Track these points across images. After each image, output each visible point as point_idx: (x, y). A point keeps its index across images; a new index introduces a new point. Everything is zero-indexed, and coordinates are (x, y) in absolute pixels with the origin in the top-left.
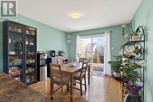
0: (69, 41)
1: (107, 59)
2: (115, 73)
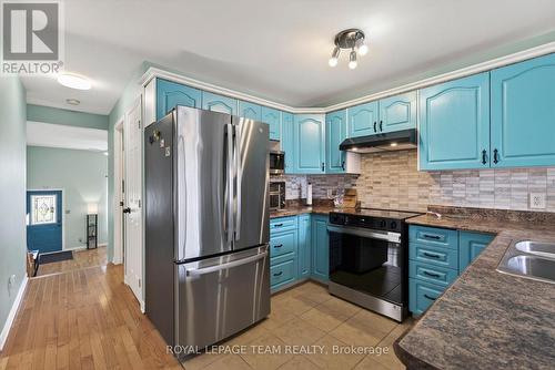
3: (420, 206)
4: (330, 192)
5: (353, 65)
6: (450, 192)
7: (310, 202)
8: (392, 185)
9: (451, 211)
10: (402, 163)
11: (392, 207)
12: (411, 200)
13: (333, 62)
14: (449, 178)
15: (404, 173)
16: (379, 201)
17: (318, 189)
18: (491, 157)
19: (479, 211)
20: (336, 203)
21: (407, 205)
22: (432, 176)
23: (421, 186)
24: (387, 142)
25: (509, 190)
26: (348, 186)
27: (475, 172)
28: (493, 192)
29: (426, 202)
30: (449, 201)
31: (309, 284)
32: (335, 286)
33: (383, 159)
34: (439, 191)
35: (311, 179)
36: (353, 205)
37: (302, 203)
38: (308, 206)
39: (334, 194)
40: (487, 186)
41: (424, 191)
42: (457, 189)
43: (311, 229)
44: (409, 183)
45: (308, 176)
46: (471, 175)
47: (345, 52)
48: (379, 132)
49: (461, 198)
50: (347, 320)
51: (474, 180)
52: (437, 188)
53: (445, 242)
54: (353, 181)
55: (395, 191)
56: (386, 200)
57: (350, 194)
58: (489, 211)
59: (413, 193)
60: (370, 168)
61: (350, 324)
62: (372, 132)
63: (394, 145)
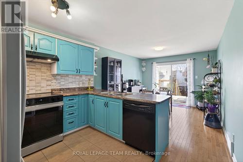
0: (144, 69)
1: (190, 89)
2: (199, 103)
3: (47, 90)
6: (60, 83)
12: (43, 87)
14: (59, 77)
15: (38, 74)
18: (78, 71)
19: (69, 89)
21: (40, 90)
22: (53, 76)
23: (48, 80)
27: (67, 75)
28: (72, 82)
29: (50, 88)
34: (55, 83)
40: (70, 80)
41: (49, 83)
42: (62, 81)
44: (42, 79)
48: (34, 50)
49: (64, 85)
51: (67, 78)
52: (55, 81)
59: (44, 84)
63: (49, 61)
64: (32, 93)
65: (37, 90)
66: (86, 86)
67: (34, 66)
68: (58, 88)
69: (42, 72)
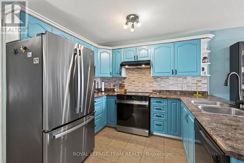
3: (150, 90)
4: (112, 85)
5: (132, 30)
6: (160, 85)
7: (103, 90)
8: (139, 82)
9: (160, 92)
10: (143, 73)
11: (140, 91)
12: (147, 88)
13: (126, 27)
14: (159, 79)
15: (144, 77)
16: (134, 89)
17: (107, 84)
18: (174, 72)
19: (169, 91)
20: (115, 90)
21: (145, 90)
22: (154, 79)
23: (150, 82)
24: (141, 65)
25: (177, 83)
26: (120, 82)
27: (167, 77)
28: (172, 85)
29: (152, 89)
30: (160, 88)
31: (107, 128)
32: (119, 127)
33: (136, 71)
34: (156, 84)
35: (103, 79)
36: (123, 91)
37: (99, 90)
38: (103, 92)
39: (114, 86)
40: (171, 82)
41: (151, 84)
42: (162, 83)
43: (107, 102)
44: (146, 81)
45: (101, 78)
46: (166, 78)
47: (130, 24)
48: (136, 60)
49: (163, 87)
50: (129, 141)
51: (167, 80)
52: (156, 83)
53: (163, 103)
54: (123, 80)
55: (140, 85)
56: (137, 88)
57: (121, 86)
58: (172, 91)
59: (147, 85)
60: (130, 75)
61: (131, 143)
62: (133, 60)
63: (143, 66)
64: (141, 91)
65: (143, 90)
66: (193, 90)
67: (141, 71)
68: (159, 89)
69: (146, 75)
